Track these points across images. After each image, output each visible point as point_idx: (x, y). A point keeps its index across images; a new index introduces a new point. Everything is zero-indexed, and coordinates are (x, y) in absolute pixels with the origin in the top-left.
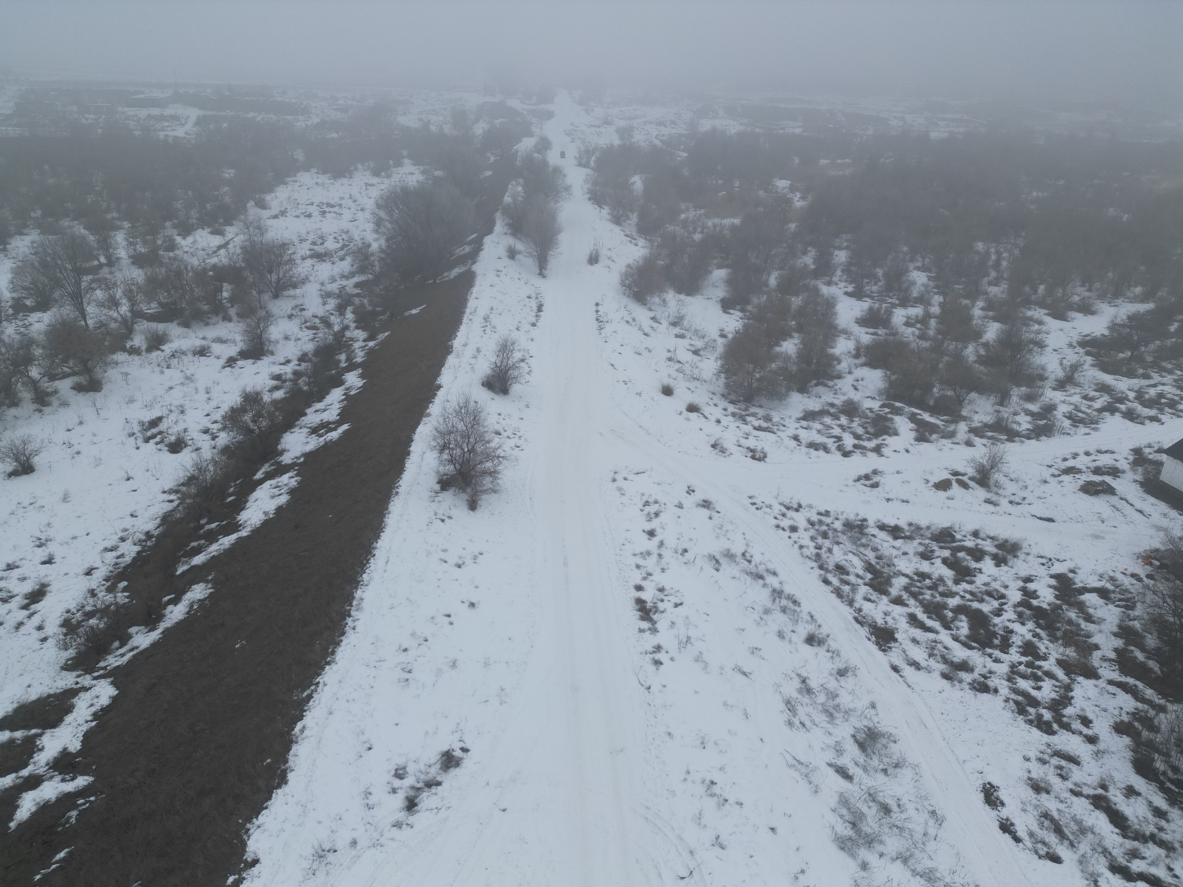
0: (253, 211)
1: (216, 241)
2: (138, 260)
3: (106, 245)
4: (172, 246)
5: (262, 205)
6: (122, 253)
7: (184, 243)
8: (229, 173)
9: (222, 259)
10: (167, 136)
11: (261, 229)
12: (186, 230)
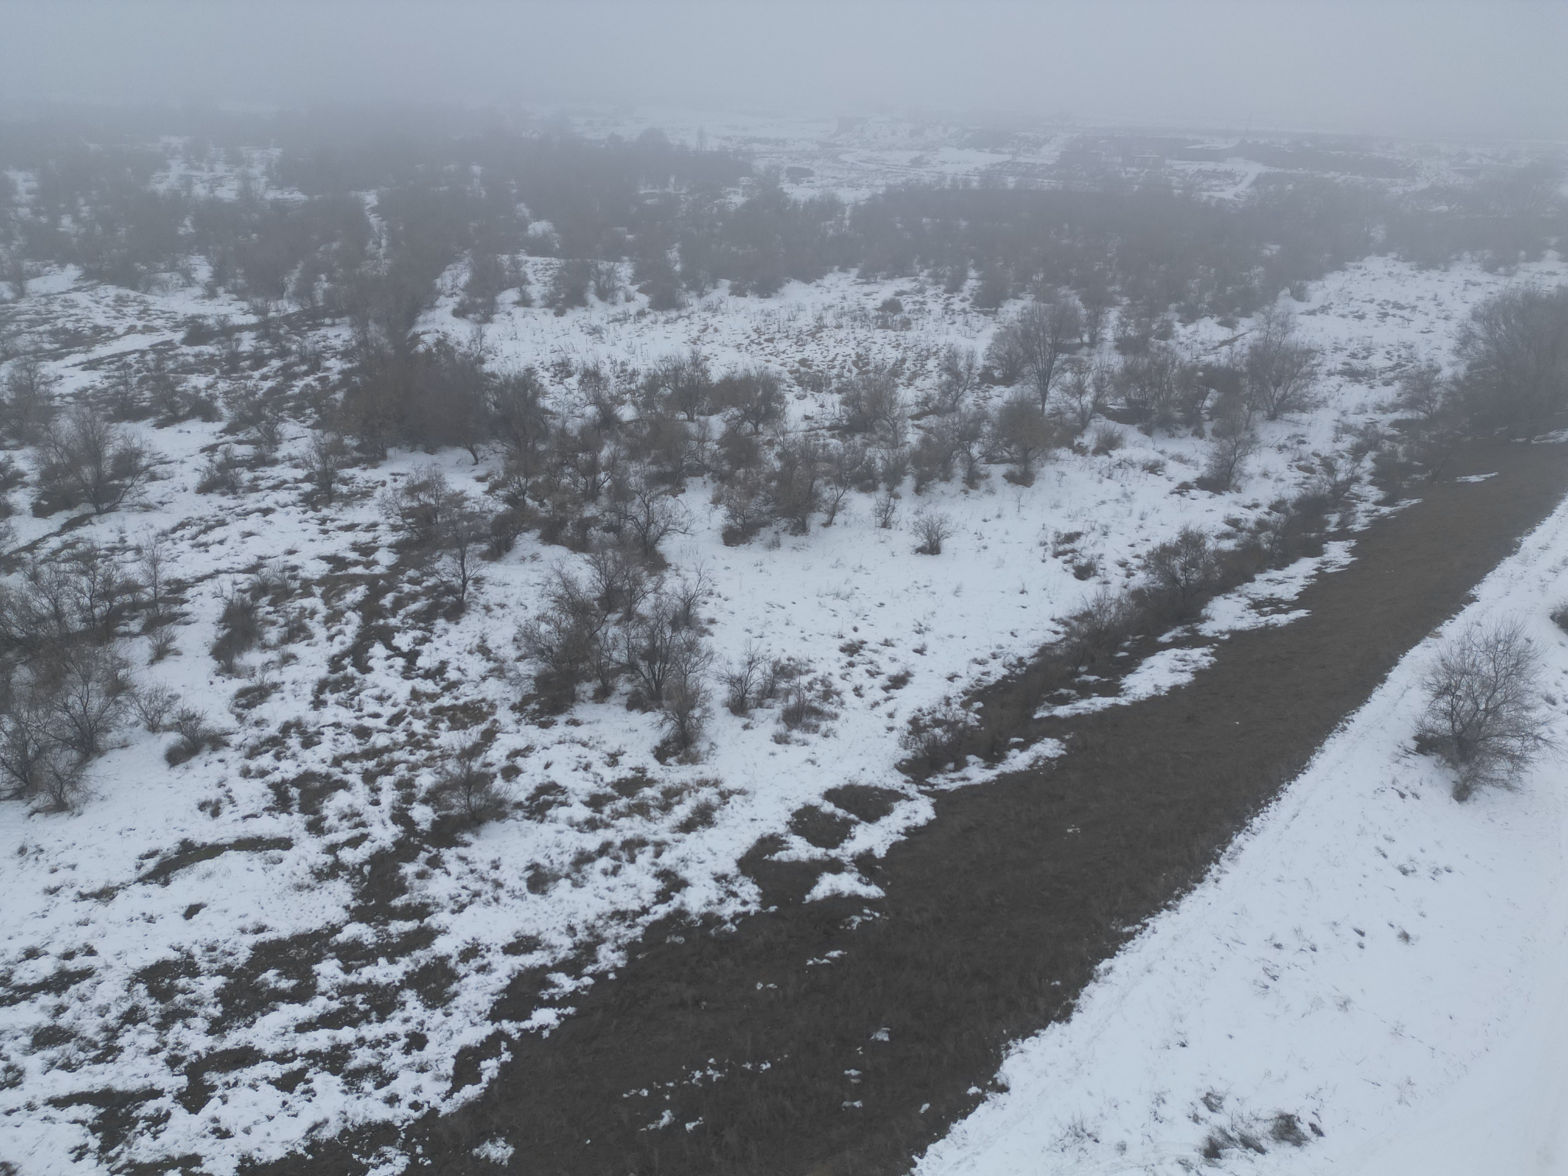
0: (1284, 302)
1: (1224, 333)
2: (1123, 345)
3: (1095, 321)
4: (1166, 333)
5: (1299, 295)
6: (1108, 335)
7: (1182, 331)
8: (1271, 250)
9: (1221, 358)
10: (1211, 197)
11: (1286, 327)
12: (1190, 316)
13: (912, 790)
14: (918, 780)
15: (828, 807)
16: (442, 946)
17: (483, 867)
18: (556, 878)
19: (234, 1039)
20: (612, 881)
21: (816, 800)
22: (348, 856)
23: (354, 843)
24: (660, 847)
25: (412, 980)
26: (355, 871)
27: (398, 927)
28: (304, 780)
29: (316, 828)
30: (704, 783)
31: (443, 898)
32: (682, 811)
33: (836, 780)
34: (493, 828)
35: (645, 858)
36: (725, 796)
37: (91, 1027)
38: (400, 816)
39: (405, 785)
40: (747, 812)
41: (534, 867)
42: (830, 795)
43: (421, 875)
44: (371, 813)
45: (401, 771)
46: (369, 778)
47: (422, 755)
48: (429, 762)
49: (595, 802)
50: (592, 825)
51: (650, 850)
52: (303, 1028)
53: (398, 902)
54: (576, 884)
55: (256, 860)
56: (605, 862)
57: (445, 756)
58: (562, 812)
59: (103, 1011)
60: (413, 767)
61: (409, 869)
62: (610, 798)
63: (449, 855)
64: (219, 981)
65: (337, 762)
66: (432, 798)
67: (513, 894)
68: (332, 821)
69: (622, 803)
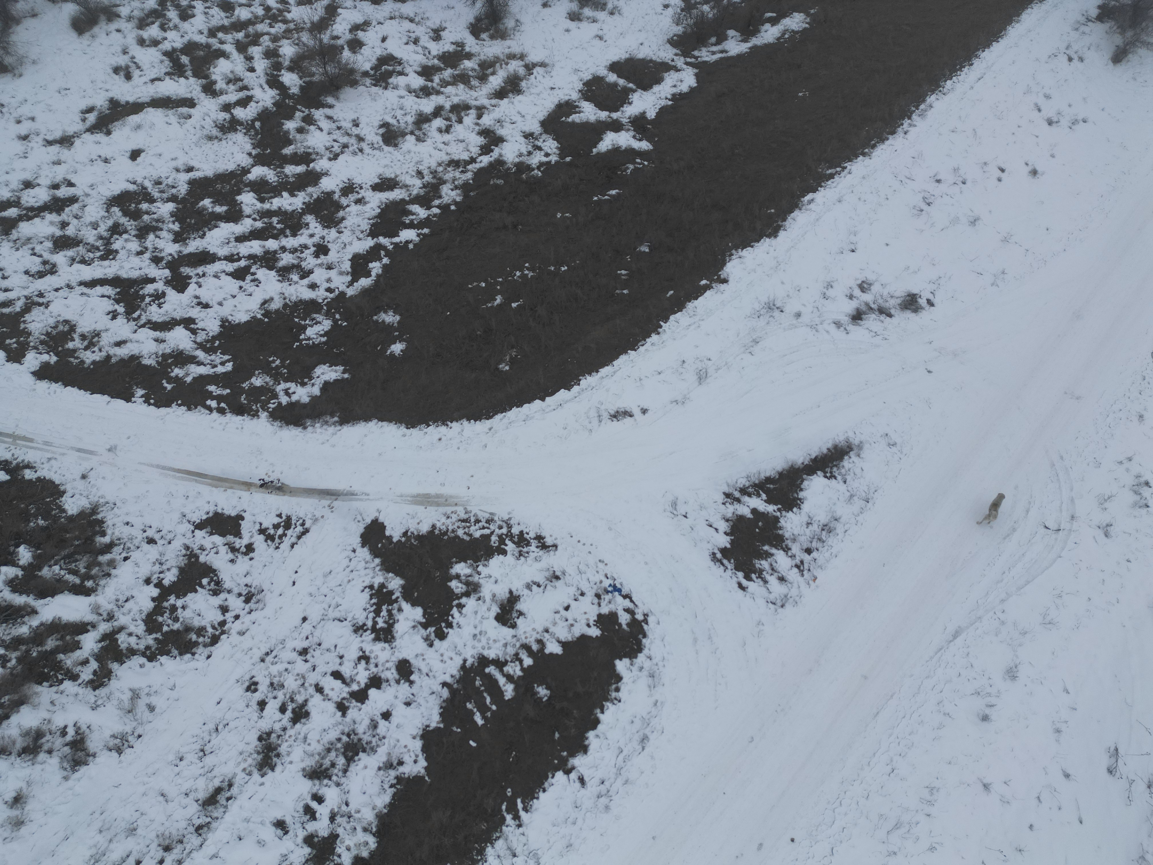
13: (680, 62)
14: (686, 53)
15: (612, 78)
16: (327, 184)
17: (347, 125)
18: (403, 134)
19: (194, 245)
20: (447, 137)
21: (603, 72)
22: (240, 113)
23: (244, 102)
24: (480, 111)
25: (310, 208)
26: (249, 127)
27: (292, 170)
28: (190, 48)
29: (210, 89)
30: (512, 57)
31: (321, 149)
32: (496, 81)
33: (618, 54)
34: (348, 92)
35: (469, 119)
36: (530, 68)
37: (90, 236)
38: (274, 82)
39: (271, 54)
40: (548, 82)
41: (385, 125)
42: (614, 67)
43: (300, 130)
44: (249, 78)
45: (266, 41)
46: (241, 47)
47: (279, 28)
48: (287, 34)
49: (426, 72)
50: (426, 92)
51: (473, 112)
52: (240, 239)
53: (288, 151)
54: (419, 139)
55: (172, 116)
56: (438, 122)
57: (299, 29)
58: (401, 80)
59: (95, 226)
60: (275, 39)
61: (290, 125)
62: (439, 69)
63: (318, 114)
64: (171, 206)
65: (212, 33)
66: (295, 66)
67: (372, 146)
68: (220, 85)
69: (448, 73)
